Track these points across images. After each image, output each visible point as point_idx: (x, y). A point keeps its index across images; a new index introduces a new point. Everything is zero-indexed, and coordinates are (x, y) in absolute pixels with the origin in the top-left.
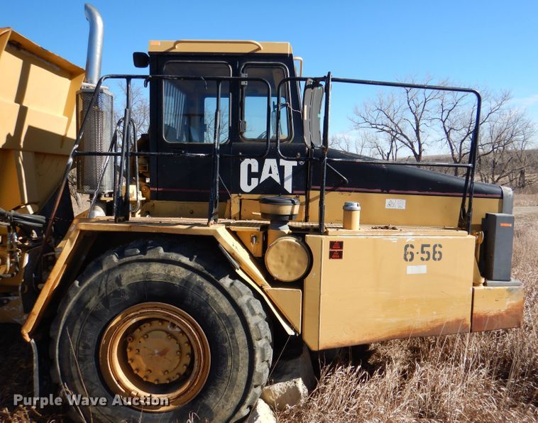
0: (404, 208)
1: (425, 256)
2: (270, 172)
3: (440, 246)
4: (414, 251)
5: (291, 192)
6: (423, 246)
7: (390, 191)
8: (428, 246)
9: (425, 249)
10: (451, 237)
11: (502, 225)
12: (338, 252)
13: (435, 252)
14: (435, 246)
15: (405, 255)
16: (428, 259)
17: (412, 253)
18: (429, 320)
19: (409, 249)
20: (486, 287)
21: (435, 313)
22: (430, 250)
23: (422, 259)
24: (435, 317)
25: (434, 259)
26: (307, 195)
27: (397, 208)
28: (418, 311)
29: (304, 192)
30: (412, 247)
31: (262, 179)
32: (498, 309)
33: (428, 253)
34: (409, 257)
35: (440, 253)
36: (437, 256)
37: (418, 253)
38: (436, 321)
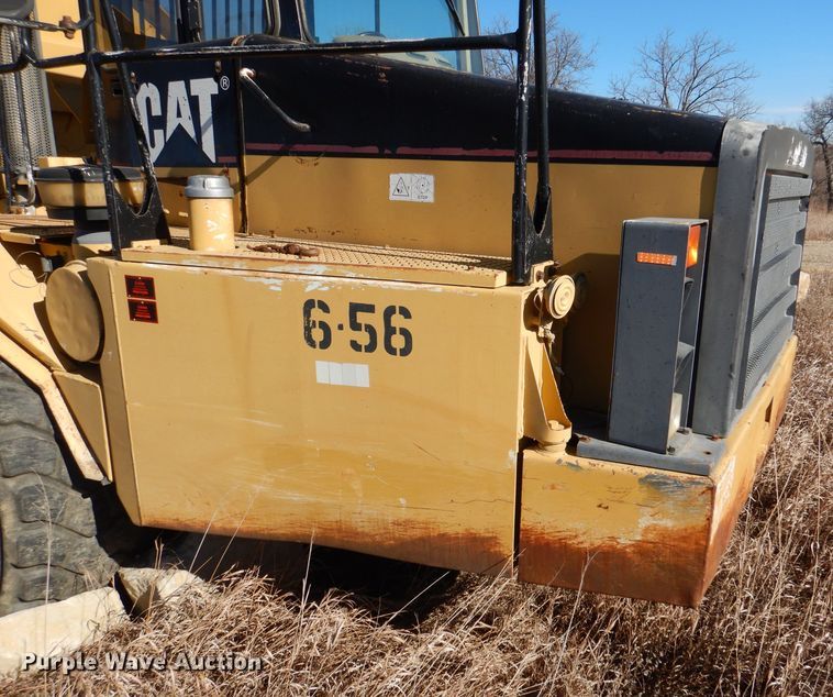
0: (431, 199)
1: (363, 338)
2: (179, 115)
3: (405, 313)
4: (331, 320)
5: (214, 161)
6: (355, 309)
7: (400, 150)
8: (370, 309)
9: (362, 318)
10: (439, 289)
11: (643, 257)
12: (146, 304)
13: (390, 331)
14: (389, 312)
15: (308, 330)
16: (371, 348)
17: (324, 326)
18: (390, 519)
19: (317, 314)
20: (573, 459)
21: (402, 501)
22: (376, 320)
23: (355, 346)
24: (404, 514)
25: (391, 350)
26: (240, 165)
27: (414, 198)
28: (356, 485)
29: (233, 159)
30: (324, 307)
31: (170, 133)
32: (607, 532)
33: (371, 330)
34: (318, 335)
35: (404, 332)
36: (398, 341)
37: (341, 327)
38: (407, 524)
